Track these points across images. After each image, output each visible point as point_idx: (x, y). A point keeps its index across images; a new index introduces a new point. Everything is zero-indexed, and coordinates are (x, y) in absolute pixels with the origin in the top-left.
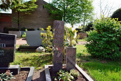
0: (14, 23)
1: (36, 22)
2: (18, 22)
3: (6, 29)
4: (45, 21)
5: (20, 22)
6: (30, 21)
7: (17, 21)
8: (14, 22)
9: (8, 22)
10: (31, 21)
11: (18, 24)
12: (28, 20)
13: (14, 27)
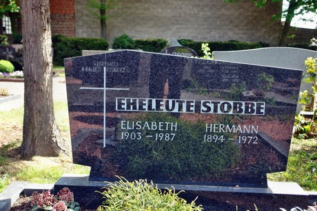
0: (85, 18)
1: (168, 13)
2: (103, 12)
3: (60, 41)
4: (206, 6)
5: (107, 15)
6: (145, 9)
7: (97, 11)
8: (87, 15)
9: (65, 15)
10: (148, 9)
11: (103, 22)
12: (138, 4)
13: (85, 36)
